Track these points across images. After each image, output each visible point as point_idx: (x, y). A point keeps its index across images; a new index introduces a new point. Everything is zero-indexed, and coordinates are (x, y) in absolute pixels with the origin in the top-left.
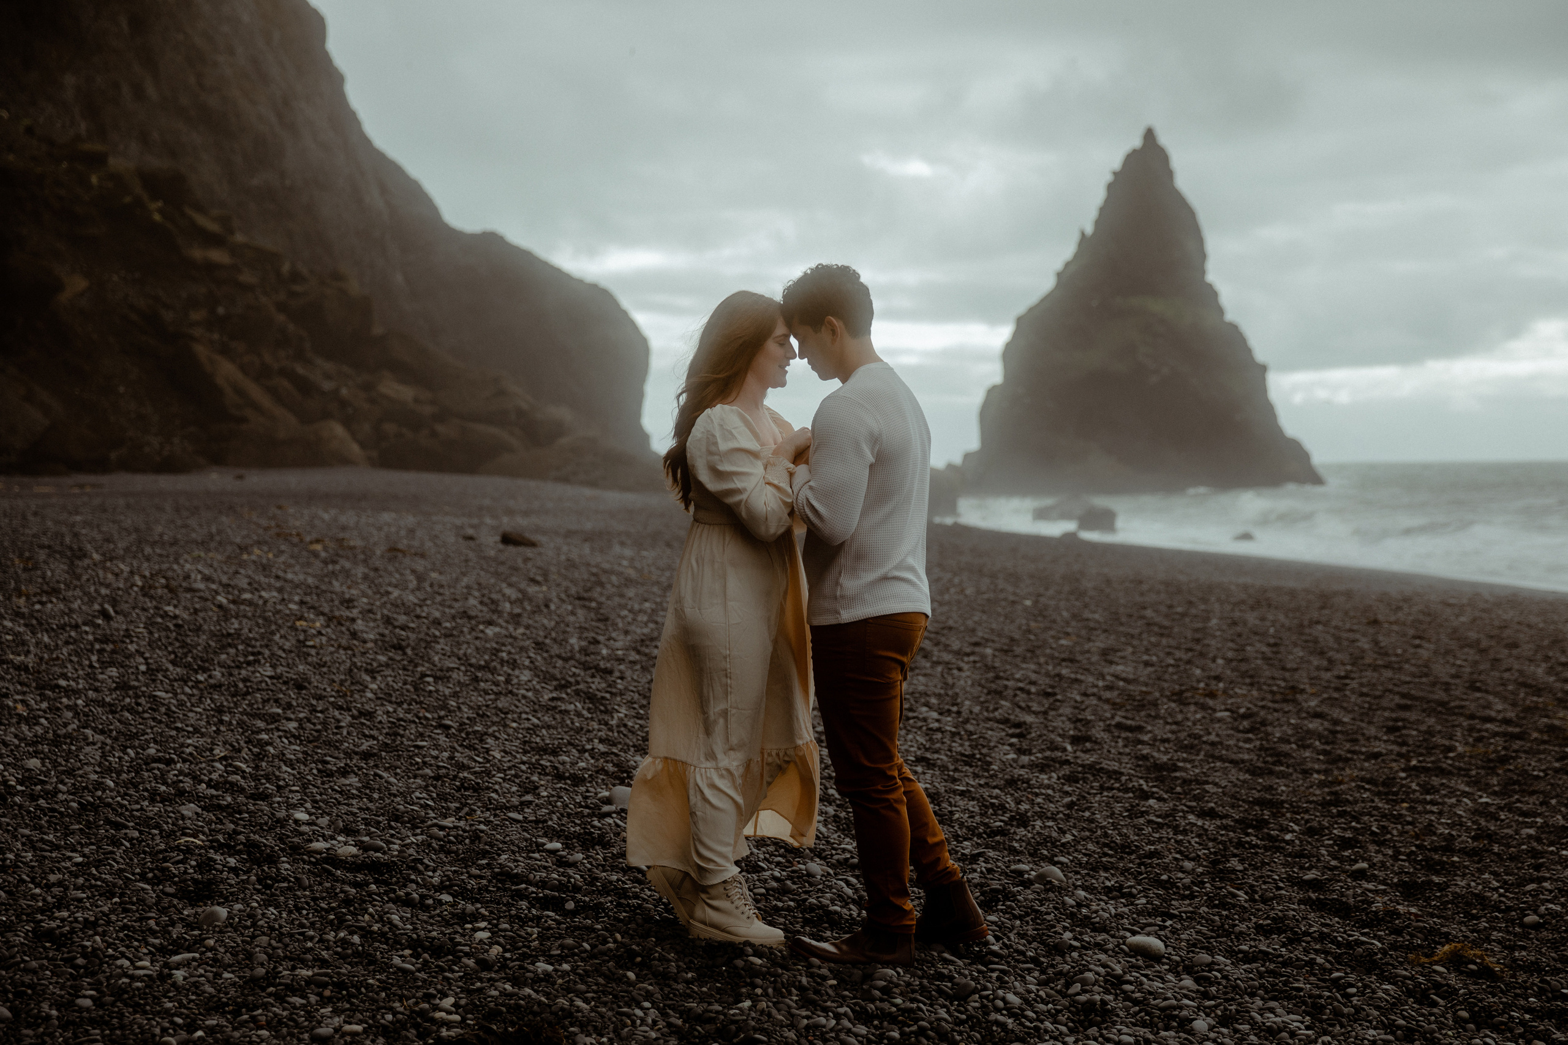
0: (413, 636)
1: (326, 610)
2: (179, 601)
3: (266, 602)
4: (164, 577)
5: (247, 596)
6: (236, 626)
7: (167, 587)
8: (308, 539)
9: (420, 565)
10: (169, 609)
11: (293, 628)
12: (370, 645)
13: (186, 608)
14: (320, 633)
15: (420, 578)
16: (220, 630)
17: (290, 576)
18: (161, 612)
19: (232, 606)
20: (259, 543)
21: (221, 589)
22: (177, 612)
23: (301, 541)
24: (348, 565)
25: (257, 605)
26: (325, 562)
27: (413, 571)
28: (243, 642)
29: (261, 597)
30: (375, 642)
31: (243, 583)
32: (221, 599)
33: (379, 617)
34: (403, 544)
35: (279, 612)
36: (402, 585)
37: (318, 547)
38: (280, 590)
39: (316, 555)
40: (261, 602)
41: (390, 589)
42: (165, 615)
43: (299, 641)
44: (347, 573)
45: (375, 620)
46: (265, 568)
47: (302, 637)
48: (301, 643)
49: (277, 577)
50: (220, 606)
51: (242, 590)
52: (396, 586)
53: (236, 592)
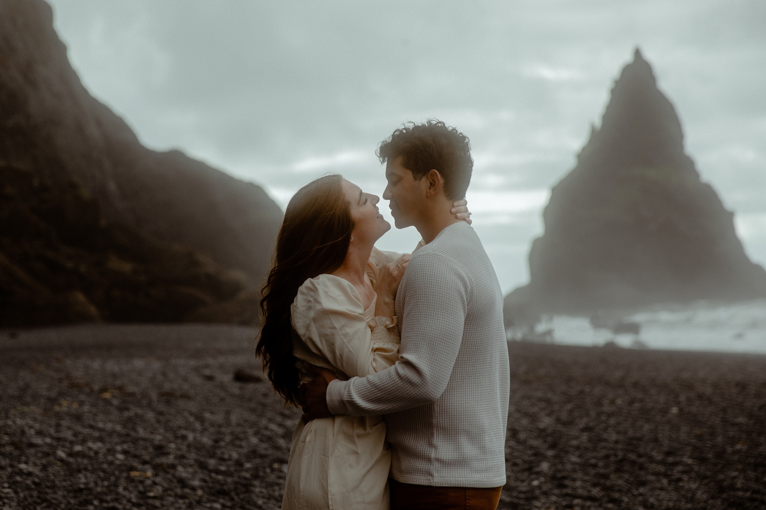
0: (229, 480)
1: (147, 458)
2: (28, 458)
3: (96, 453)
4: (6, 434)
5: (78, 448)
6: (83, 480)
7: (13, 444)
8: (96, 387)
9: (192, 406)
10: (23, 466)
11: (130, 480)
12: (200, 492)
13: (35, 465)
14: (155, 483)
15: (200, 418)
16: (71, 486)
17: (100, 425)
18: (17, 470)
19: (71, 460)
20: (62, 394)
21: (55, 443)
22: (31, 469)
23: (92, 391)
24: (139, 411)
25: (90, 458)
26: (121, 409)
27: (191, 414)
28: (96, 498)
29: (90, 449)
30: (202, 488)
31: (68, 435)
32: (61, 454)
33: (192, 462)
34: (167, 387)
35: (111, 463)
36: (189, 427)
37: (107, 395)
38: (100, 439)
39: (108, 402)
40: (92, 454)
41: (184, 432)
42: (21, 473)
43: (140, 492)
44: (141, 418)
45: (191, 466)
46: (78, 418)
47: (141, 488)
48: (143, 495)
49: (91, 427)
50: (61, 460)
51: (72, 443)
52: (186, 429)
53: (68, 445)
